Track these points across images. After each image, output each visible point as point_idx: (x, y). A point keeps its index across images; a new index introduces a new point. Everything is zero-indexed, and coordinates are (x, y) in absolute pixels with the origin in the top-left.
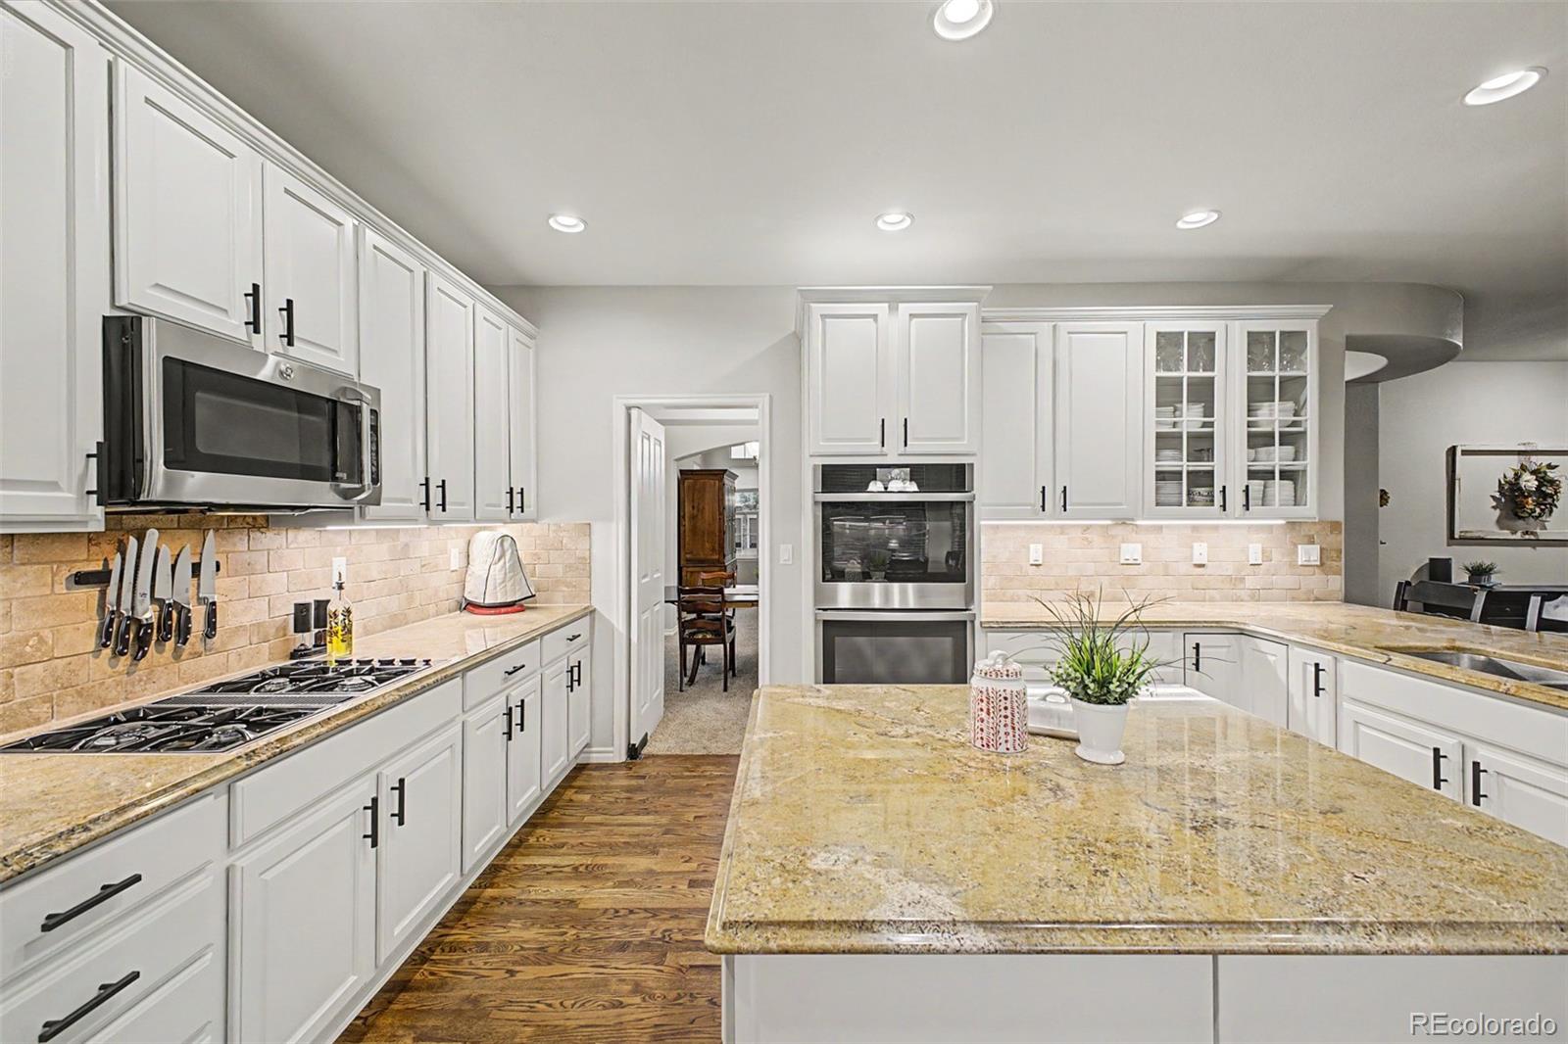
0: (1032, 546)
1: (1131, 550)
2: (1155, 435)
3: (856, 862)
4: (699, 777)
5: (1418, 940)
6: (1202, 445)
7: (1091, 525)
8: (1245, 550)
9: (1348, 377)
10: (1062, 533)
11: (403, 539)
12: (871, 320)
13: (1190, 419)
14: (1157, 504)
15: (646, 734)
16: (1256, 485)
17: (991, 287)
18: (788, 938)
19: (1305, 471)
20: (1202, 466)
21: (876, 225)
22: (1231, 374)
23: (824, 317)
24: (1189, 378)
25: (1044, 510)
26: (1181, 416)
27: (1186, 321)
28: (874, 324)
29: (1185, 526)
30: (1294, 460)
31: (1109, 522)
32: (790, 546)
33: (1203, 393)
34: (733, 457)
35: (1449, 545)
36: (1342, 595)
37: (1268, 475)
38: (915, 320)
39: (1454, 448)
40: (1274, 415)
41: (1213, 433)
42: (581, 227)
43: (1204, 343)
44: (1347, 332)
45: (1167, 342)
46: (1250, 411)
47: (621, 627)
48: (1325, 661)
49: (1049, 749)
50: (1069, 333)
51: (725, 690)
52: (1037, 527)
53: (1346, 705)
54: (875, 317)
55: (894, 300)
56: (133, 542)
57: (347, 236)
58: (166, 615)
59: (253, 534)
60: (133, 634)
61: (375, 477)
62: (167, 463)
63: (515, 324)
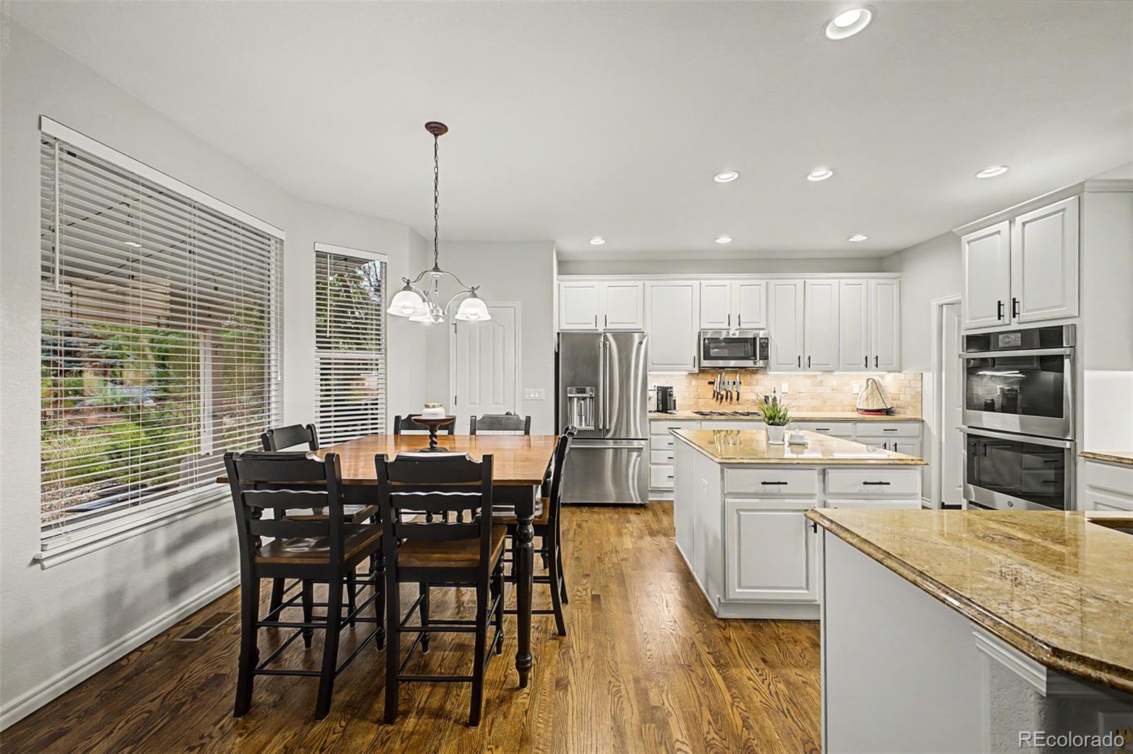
11: (819, 378)
12: (997, 235)
21: (977, 177)
23: (968, 242)
28: (1000, 237)
42: (865, 238)
54: (1000, 232)
55: (1012, 217)
56: (719, 375)
57: (763, 287)
58: (727, 394)
59: (752, 375)
60: (719, 397)
61: (765, 357)
62: (704, 359)
63: (874, 278)
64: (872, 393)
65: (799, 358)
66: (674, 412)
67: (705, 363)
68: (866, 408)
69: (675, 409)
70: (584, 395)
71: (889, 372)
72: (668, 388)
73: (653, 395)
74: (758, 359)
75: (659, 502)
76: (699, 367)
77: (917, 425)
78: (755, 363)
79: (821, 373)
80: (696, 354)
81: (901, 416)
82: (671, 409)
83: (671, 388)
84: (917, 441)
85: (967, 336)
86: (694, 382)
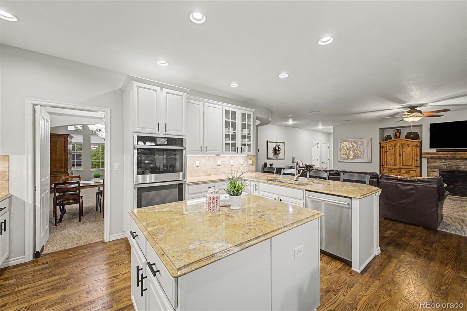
0: (197, 162)
1: (219, 162)
2: (225, 135)
3: (201, 244)
4: (78, 255)
5: (295, 225)
6: (233, 137)
7: (210, 156)
8: (240, 162)
9: (256, 124)
10: (204, 158)
13: (231, 132)
14: (225, 151)
15: (43, 245)
16: (243, 147)
17: (190, 90)
18: (196, 266)
19: (251, 144)
20: (233, 142)
22: (239, 122)
24: (231, 121)
25: (201, 152)
26: (230, 130)
27: (231, 108)
28: (155, 92)
29: (229, 156)
30: (249, 142)
31: (215, 155)
32: (119, 164)
33: (234, 125)
34: (68, 129)
35: (267, 160)
36: (255, 170)
37: (245, 145)
38: (168, 94)
39: (267, 141)
40: (246, 132)
41: (235, 135)
43: (234, 113)
44: (256, 116)
45: (227, 112)
46: (242, 131)
47: (30, 201)
48: (257, 184)
49: (225, 209)
50: (207, 106)
51: (80, 221)
52: (198, 156)
53: (261, 192)
54: (156, 90)
55: (162, 87)
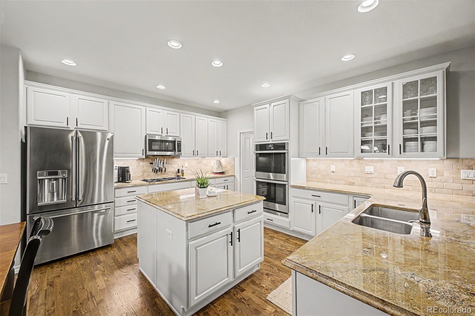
11: (199, 160)
12: (266, 109)
21: (261, 86)
23: (256, 110)
42: (219, 102)
56: (156, 160)
57: (178, 116)
58: (160, 169)
59: (172, 159)
60: (156, 171)
61: (180, 151)
62: (149, 151)
63: (220, 120)
64: (219, 166)
65: (194, 151)
66: (130, 181)
67: (149, 153)
68: (216, 172)
69: (130, 180)
70: (57, 177)
71: (223, 157)
72: (126, 167)
73: (116, 172)
74: (177, 151)
75: (120, 239)
76: (146, 155)
77: (233, 177)
78: (175, 153)
79: (200, 158)
80: (143, 148)
81: (227, 175)
82: (128, 180)
83: (128, 167)
84: (233, 184)
85: (256, 145)
86: (141, 163)
